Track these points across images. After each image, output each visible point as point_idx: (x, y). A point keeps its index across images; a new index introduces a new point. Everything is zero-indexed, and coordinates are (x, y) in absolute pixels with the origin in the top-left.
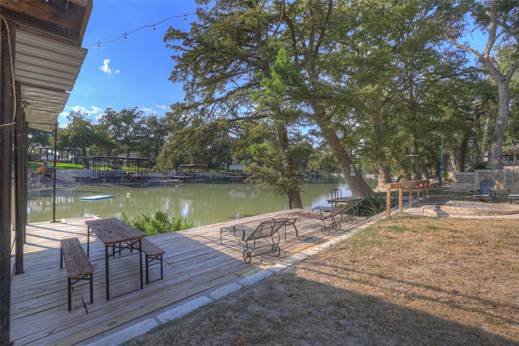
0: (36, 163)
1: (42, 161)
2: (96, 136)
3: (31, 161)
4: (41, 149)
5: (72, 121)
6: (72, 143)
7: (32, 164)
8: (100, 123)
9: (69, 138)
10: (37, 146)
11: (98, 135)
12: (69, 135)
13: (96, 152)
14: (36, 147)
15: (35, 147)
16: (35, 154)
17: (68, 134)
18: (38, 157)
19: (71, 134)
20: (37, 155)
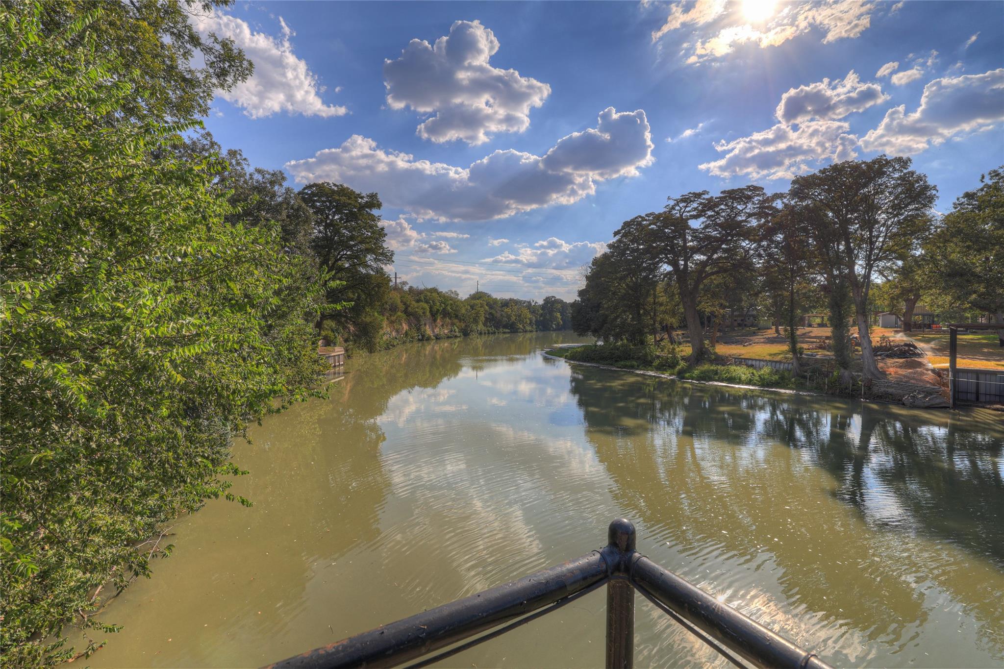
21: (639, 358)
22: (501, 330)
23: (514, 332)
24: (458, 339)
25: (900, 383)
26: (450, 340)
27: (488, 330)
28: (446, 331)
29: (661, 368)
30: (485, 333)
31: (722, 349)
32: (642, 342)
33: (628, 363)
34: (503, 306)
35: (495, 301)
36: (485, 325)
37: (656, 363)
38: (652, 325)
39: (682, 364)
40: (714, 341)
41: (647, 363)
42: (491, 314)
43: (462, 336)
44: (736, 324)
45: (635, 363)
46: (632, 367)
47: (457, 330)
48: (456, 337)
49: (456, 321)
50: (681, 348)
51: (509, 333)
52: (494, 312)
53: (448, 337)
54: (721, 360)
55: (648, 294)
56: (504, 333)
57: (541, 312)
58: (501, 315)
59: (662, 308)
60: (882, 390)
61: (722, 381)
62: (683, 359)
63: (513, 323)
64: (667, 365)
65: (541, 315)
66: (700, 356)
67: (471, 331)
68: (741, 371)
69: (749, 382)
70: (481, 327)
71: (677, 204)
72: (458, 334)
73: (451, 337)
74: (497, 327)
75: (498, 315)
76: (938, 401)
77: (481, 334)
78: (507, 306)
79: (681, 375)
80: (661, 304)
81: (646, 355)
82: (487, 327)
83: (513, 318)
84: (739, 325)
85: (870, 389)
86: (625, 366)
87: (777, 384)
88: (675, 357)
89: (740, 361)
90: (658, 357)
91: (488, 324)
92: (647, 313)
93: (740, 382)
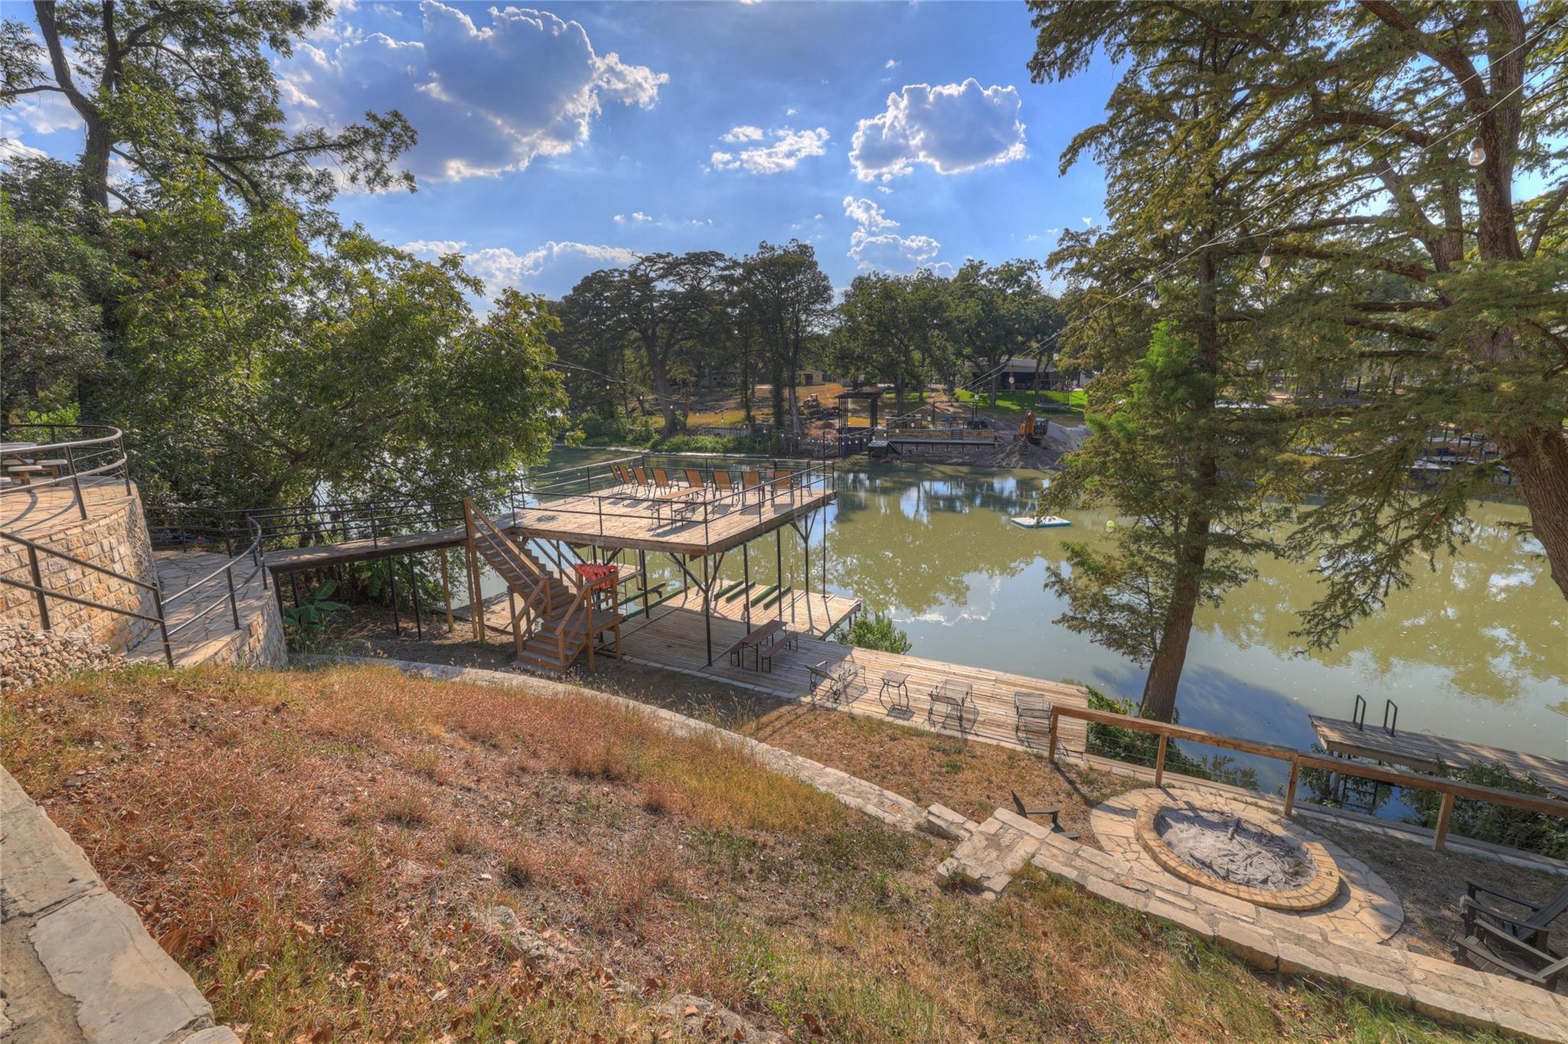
21: (611, 433)
29: (635, 443)
31: (694, 420)
32: (612, 415)
33: (601, 440)
37: (630, 437)
39: (656, 437)
40: (687, 409)
41: (619, 438)
44: (714, 383)
45: (607, 439)
46: (605, 444)
50: (655, 419)
54: (694, 431)
60: (804, 447)
61: (691, 450)
62: (657, 431)
64: (641, 439)
66: (674, 427)
68: (707, 440)
69: (713, 450)
71: (642, 263)
79: (655, 448)
81: (618, 430)
84: (719, 384)
87: (735, 450)
88: (648, 431)
89: (709, 430)
90: (631, 431)
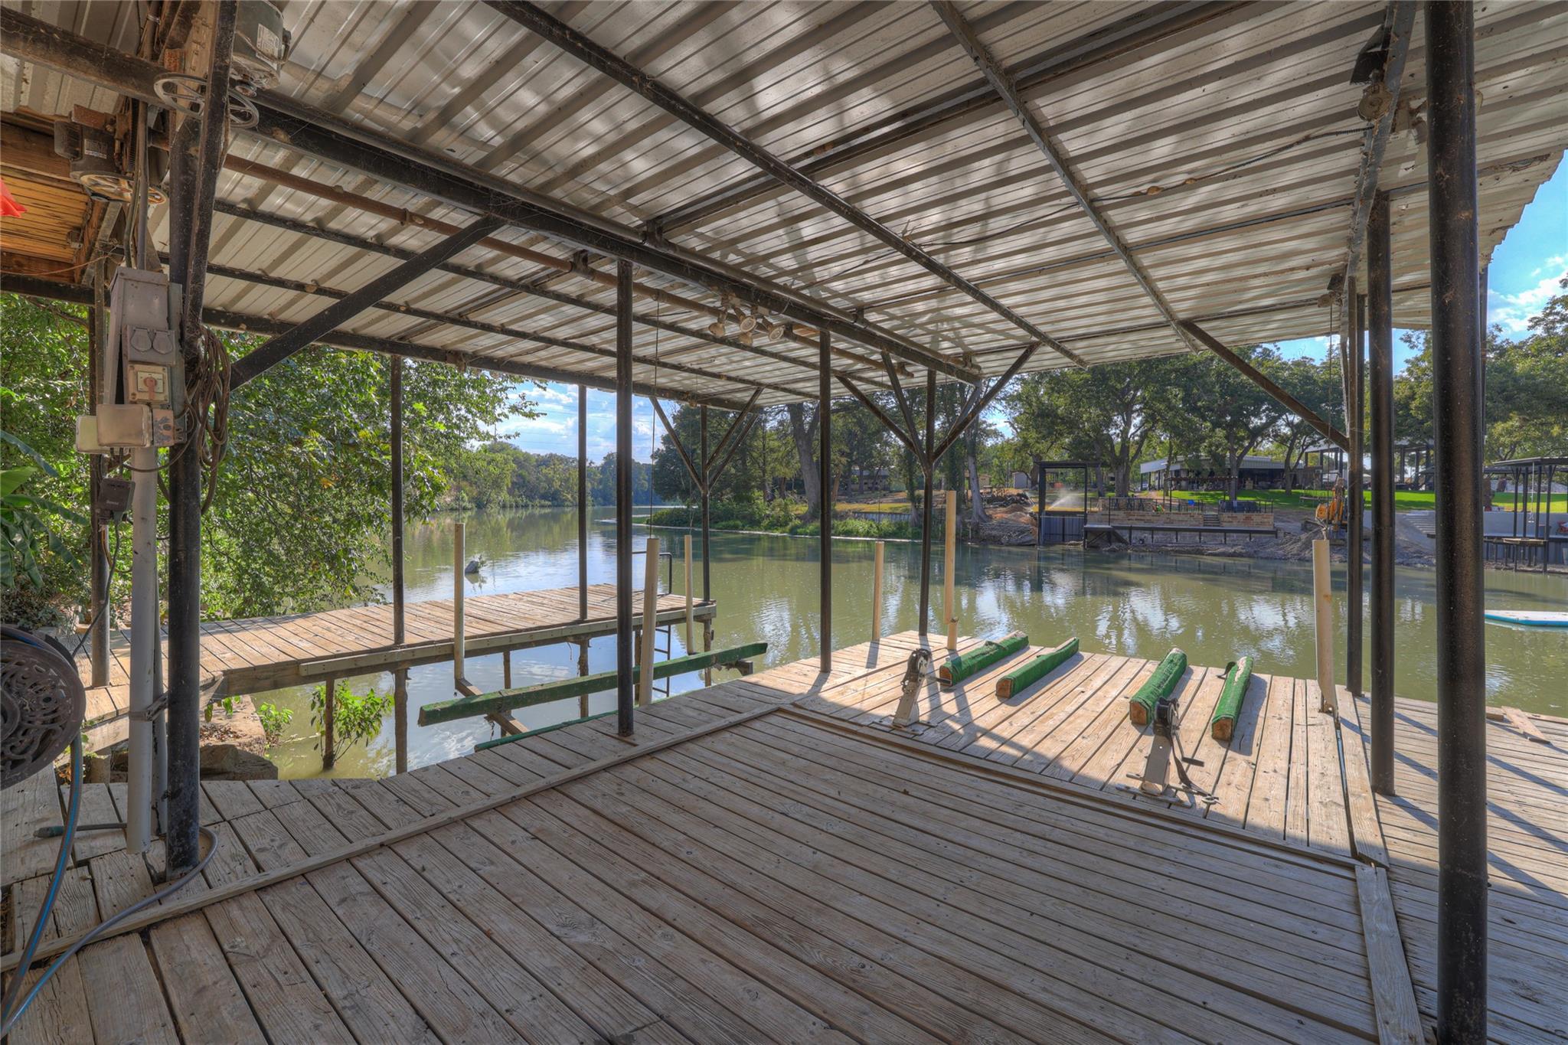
0: (1313, 493)
1: (1327, 486)
2: (1523, 381)
3: (1300, 487)
4: (1322, 451)
5: (1421, 347)
6: (1422, 422)
7: (1302, 495)
8: (1539, 331)
9: (1414, 404)
10: (1313, 443)
11: (1529, 377)
12: (1412, 397)
13: (1513, 446)
14: (1311, 448)
15: (1307, 447)
16: (1306, 468)
17: (1407, 392)
18: (1317, 475)
19: (1419, 391)
20: (1313, 469)
21: (744, 517)
22: (537, 502)
23: (558, 506)
24: (469, 513)
25: (1003, 525)
26: (455, 514)
27: (516, 502)
28: (448, 499)
29: (772, 526)
30: (511, 507)
31: (842, 507)
32: (749, 500)
33: (731, 523)
34: (539, 466)
35: (527, 457)
36: (510, 492)
37: (766, 522)
38: (760, 477)
39: (796, 521)
41: (754, 522)
42: (520, 476)
43: (475, 509)
44: (865, 487)
45: (739, 523)
47: (466, 498)
48: (465, 509)
49: (464, 484)
50: (796, 507)
51: (549, 506)
52: (525, 473)
53: (452, 510)
54: (841, 516)
55: (754, 436)
56: (542, 506)
57: (599, 476)
58: (538, 479)
59: (775, 456)
60: (987, 532)
62: (798, 517)
63: (557, 492)
64: (778, 523)
65: (600, 482)
67: (488, 501)
68: (858, 525)
69: (867, 534)
70: (504, 496)
72: (469, 506)
73: (456, 509)
74: (531, 498)
75: (532, 478)
76: (1028, 539)
77: (504, 507)
78: (547, 466)
79: (793, 531)
80: (772, 450)
81: (752, 514)
82: (514, 496)
83: (557, 484)
84: (870, 489)
85: (977, 532)
86: (726, 527)
87: (894, 535)
88: (787, 516)
89: (860, 515)
90: (768, 516)
91: (517, 492)
92: (755, 461)
93: (858, 534)
